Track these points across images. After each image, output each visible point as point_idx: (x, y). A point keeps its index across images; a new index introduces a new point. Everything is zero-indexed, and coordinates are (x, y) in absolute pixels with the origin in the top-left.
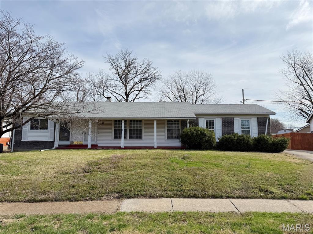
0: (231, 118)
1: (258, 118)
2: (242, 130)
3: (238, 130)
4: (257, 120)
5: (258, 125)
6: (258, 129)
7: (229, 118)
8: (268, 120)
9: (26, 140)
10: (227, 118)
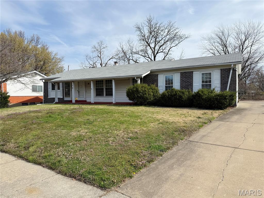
0: (190, 72)
1: (221, 69)
2: (202, 85)
3: (198, 85)
4: (220, 71)
5: (221, 77)
6: (221, 82)
7: (187, 72)
8: (231, 71)
9: (50, 97)
10: (186, 72)
